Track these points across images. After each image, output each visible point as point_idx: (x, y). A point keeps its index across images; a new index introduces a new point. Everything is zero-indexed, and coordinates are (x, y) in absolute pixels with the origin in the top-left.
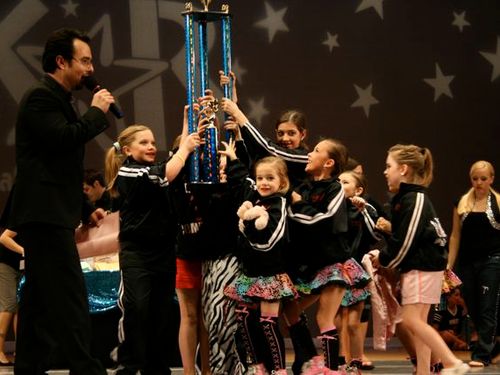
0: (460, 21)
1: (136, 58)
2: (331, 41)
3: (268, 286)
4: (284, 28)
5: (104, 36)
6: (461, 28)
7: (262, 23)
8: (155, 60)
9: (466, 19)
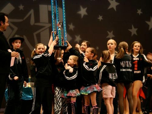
0: (139, 12)
1: (41, 23)
2: (100, 18)
3: (73, 93)
4: (86, 14)
5: (32, 15)
6: (140, 14)
7: (80, 12)
8: (47, 23)
9: (141, 11)
